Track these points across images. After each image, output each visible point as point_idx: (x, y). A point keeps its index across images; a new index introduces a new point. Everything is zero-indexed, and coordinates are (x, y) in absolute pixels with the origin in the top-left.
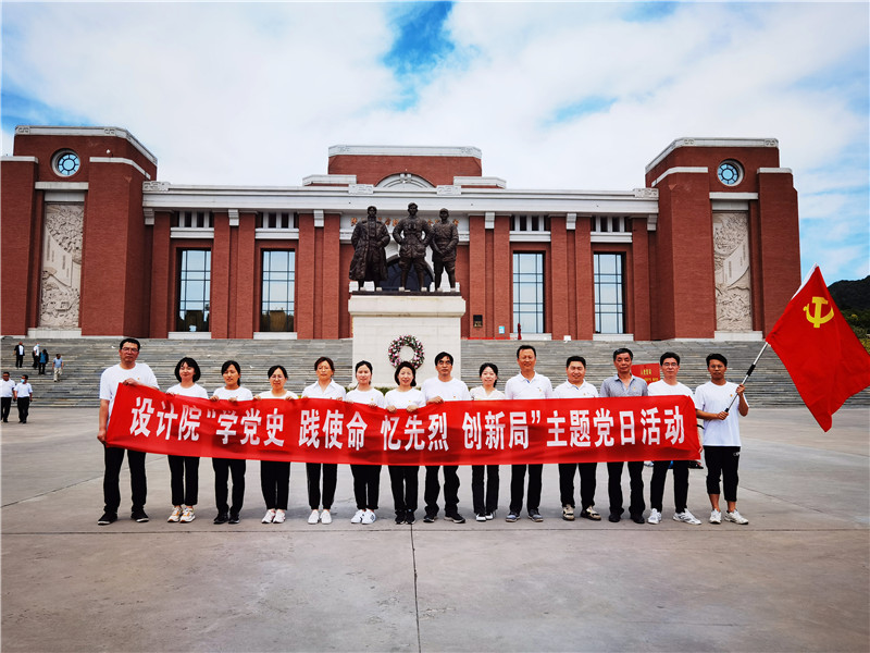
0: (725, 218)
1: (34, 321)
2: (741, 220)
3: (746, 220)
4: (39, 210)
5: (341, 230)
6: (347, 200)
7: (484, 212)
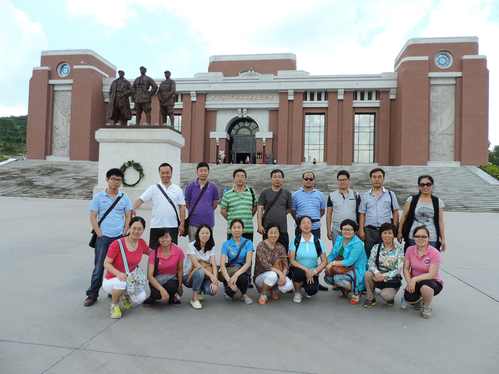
0: (440, 89)
1: (49, 152)
2: (451, 91)
3: (454, 90)
4: (51, 95)
5: (206, 103)
6: (208, 85)
7: (287, 90)
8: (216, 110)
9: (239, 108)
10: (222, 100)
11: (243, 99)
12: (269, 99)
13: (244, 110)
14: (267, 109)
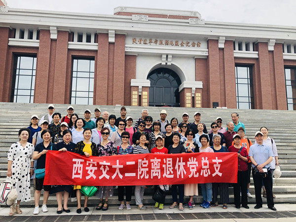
5: (126, 45)
6: (131, 25)
7: (219, 37)
8: (137, 55)
9: (164, 54)
10: (145, 44)
11: (168, 45)
12: (196, 46)
13: (169, 56)
14: (194, 58)
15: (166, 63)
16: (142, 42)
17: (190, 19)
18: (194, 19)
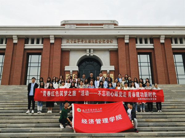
5: (62, 45)
6: (64, 31)
7: (124, 35)
8: (70, 50)
9: (88, 49)
10: (75, 43)
11: (90, 43)
12: (110, 42)
13: (91, 50)
14: (108, 50)
15: (90, 55)
16: (73, 42)
17: (104, 25)
18: (107, 25)
